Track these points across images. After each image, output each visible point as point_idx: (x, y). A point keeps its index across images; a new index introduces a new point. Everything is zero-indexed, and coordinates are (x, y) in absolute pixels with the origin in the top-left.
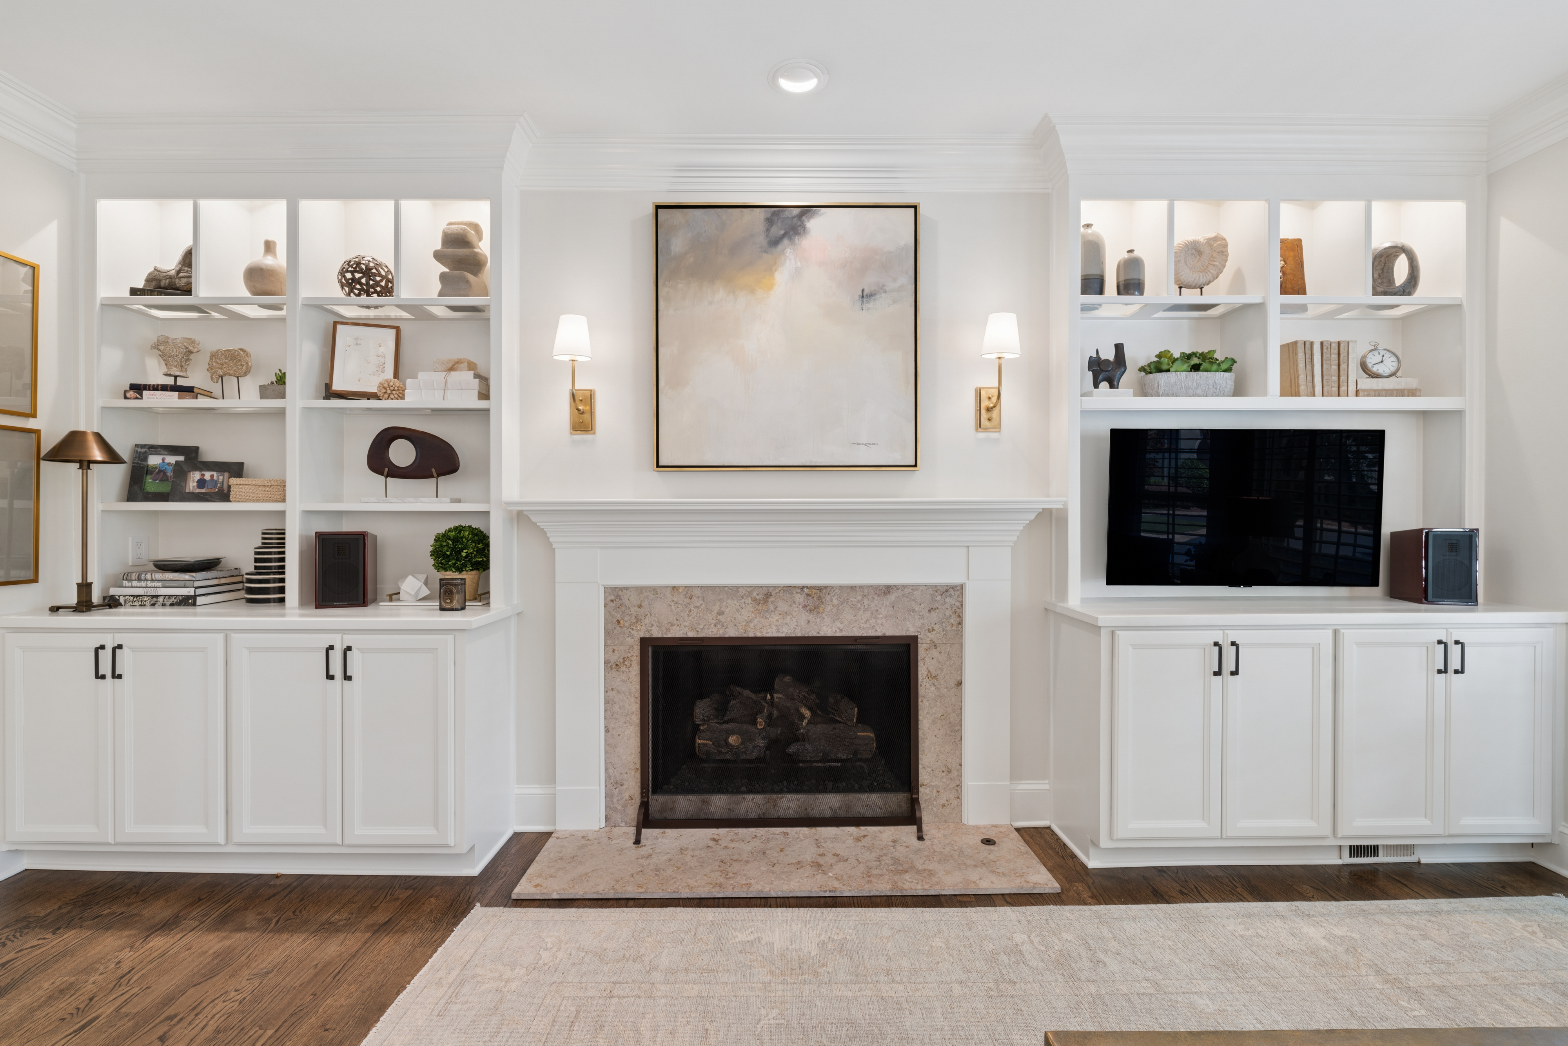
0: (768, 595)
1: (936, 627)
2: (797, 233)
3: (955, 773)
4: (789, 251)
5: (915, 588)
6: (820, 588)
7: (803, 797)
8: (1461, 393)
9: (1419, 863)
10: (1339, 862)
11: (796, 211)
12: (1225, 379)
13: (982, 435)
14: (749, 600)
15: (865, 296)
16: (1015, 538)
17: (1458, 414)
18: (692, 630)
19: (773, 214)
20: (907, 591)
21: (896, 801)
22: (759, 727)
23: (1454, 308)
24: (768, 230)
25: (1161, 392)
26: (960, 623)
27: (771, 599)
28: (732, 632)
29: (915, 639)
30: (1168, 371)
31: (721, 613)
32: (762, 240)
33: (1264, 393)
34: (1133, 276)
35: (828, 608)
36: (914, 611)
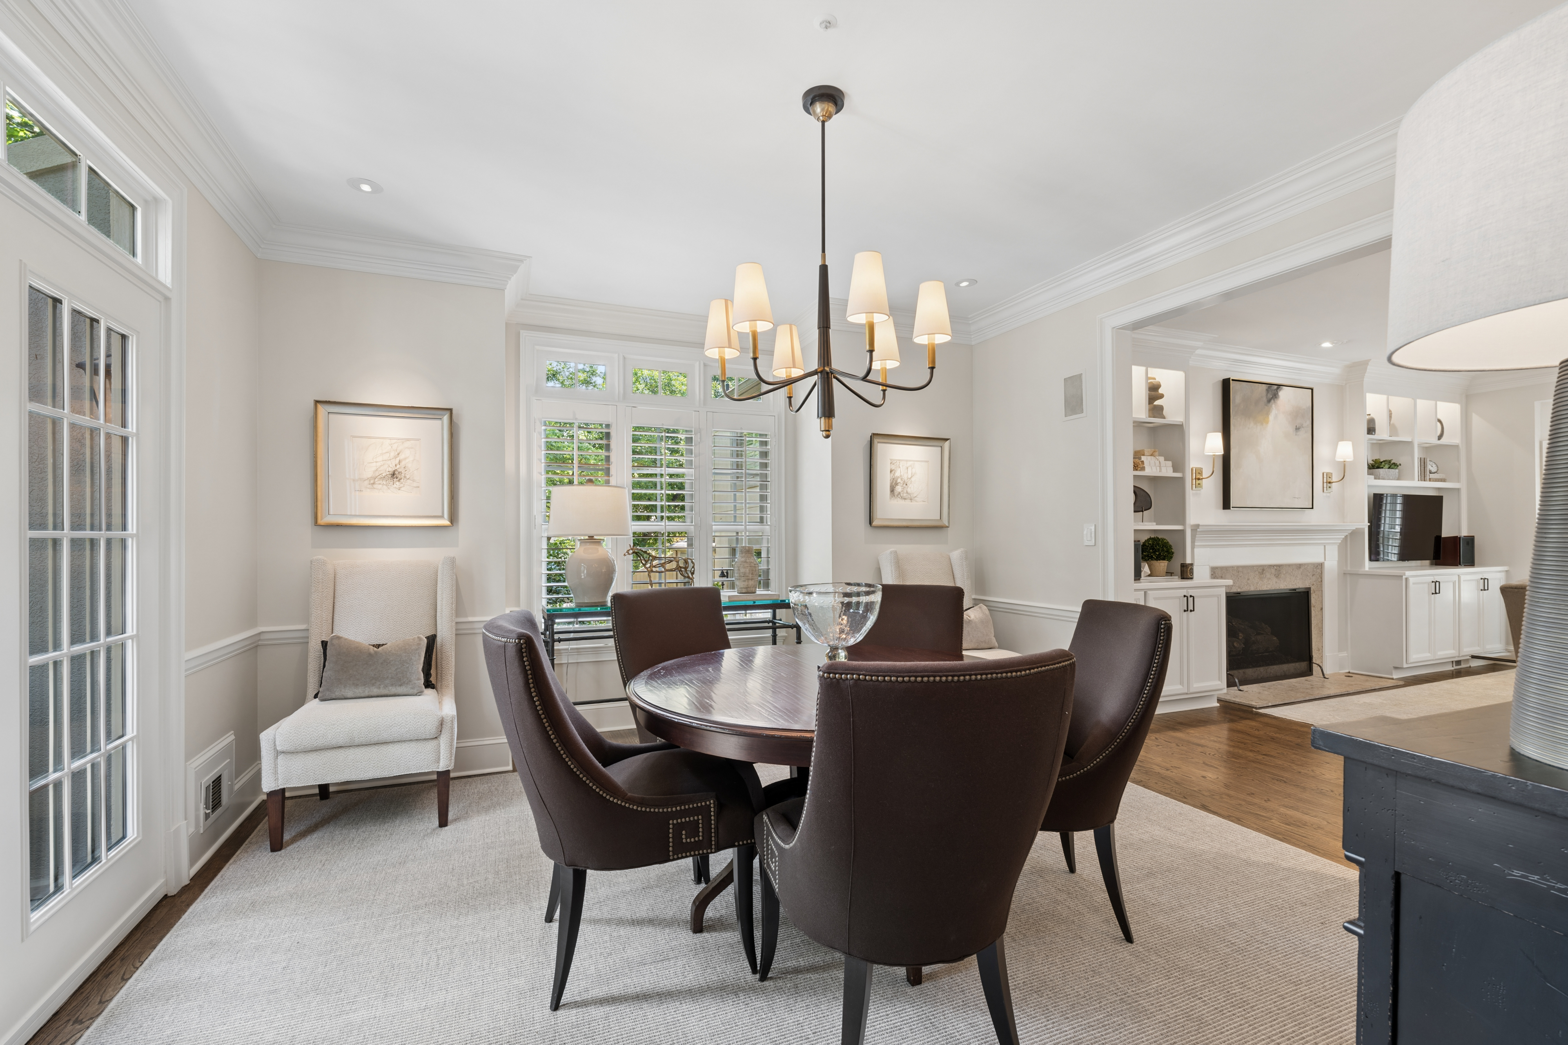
0: (1263, 570)
1: (1315, 583)
2: (1276, 398)
3: (1321, 651)
4: (1273, 405)
5: (1308, 564)
6: (1280, 566)
7: (1275, 667)
8: (1459, 481)
9: (1470, 667)
10: (1453, 668)
11: (1276, 387)
12: (1394, 472)
13: (1325, 494)
14: (1257, 573)
15: (1297, 429)
16: (1340, 541)
17: (1458, 490)
18: (1239, 587)
19: (1269, 387)
20: (1306, 566)
21: (1303, 665)
22: (1240, 638)
23: (1456, 447)
24: (1267, 395)
25: (1381, 477)
26: (1322, 581)
27: (1264, 572)
28: (1252, 589)
29: (1310, 588)
30: (1382, 468)
31: (1248, 579)
32: (1265, 399)
33: (1413, 479)
34: (1371, 426)
35: (1282, 575)
36: (1308, 576)
